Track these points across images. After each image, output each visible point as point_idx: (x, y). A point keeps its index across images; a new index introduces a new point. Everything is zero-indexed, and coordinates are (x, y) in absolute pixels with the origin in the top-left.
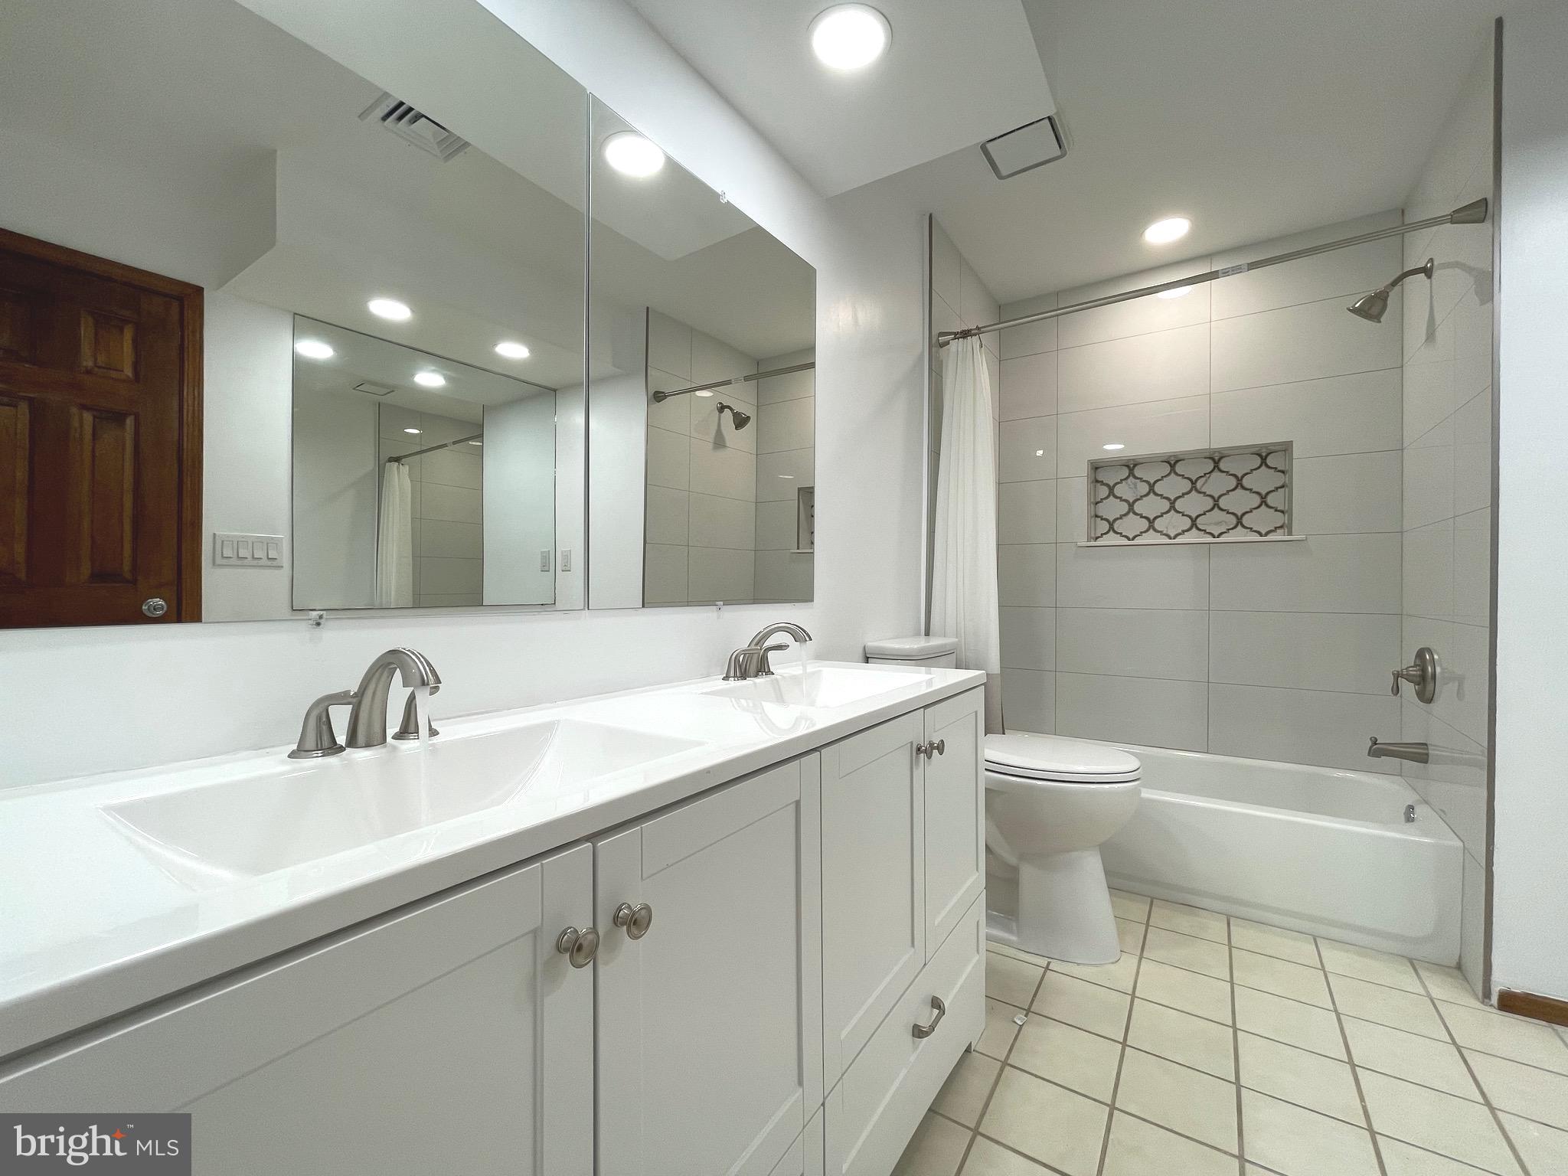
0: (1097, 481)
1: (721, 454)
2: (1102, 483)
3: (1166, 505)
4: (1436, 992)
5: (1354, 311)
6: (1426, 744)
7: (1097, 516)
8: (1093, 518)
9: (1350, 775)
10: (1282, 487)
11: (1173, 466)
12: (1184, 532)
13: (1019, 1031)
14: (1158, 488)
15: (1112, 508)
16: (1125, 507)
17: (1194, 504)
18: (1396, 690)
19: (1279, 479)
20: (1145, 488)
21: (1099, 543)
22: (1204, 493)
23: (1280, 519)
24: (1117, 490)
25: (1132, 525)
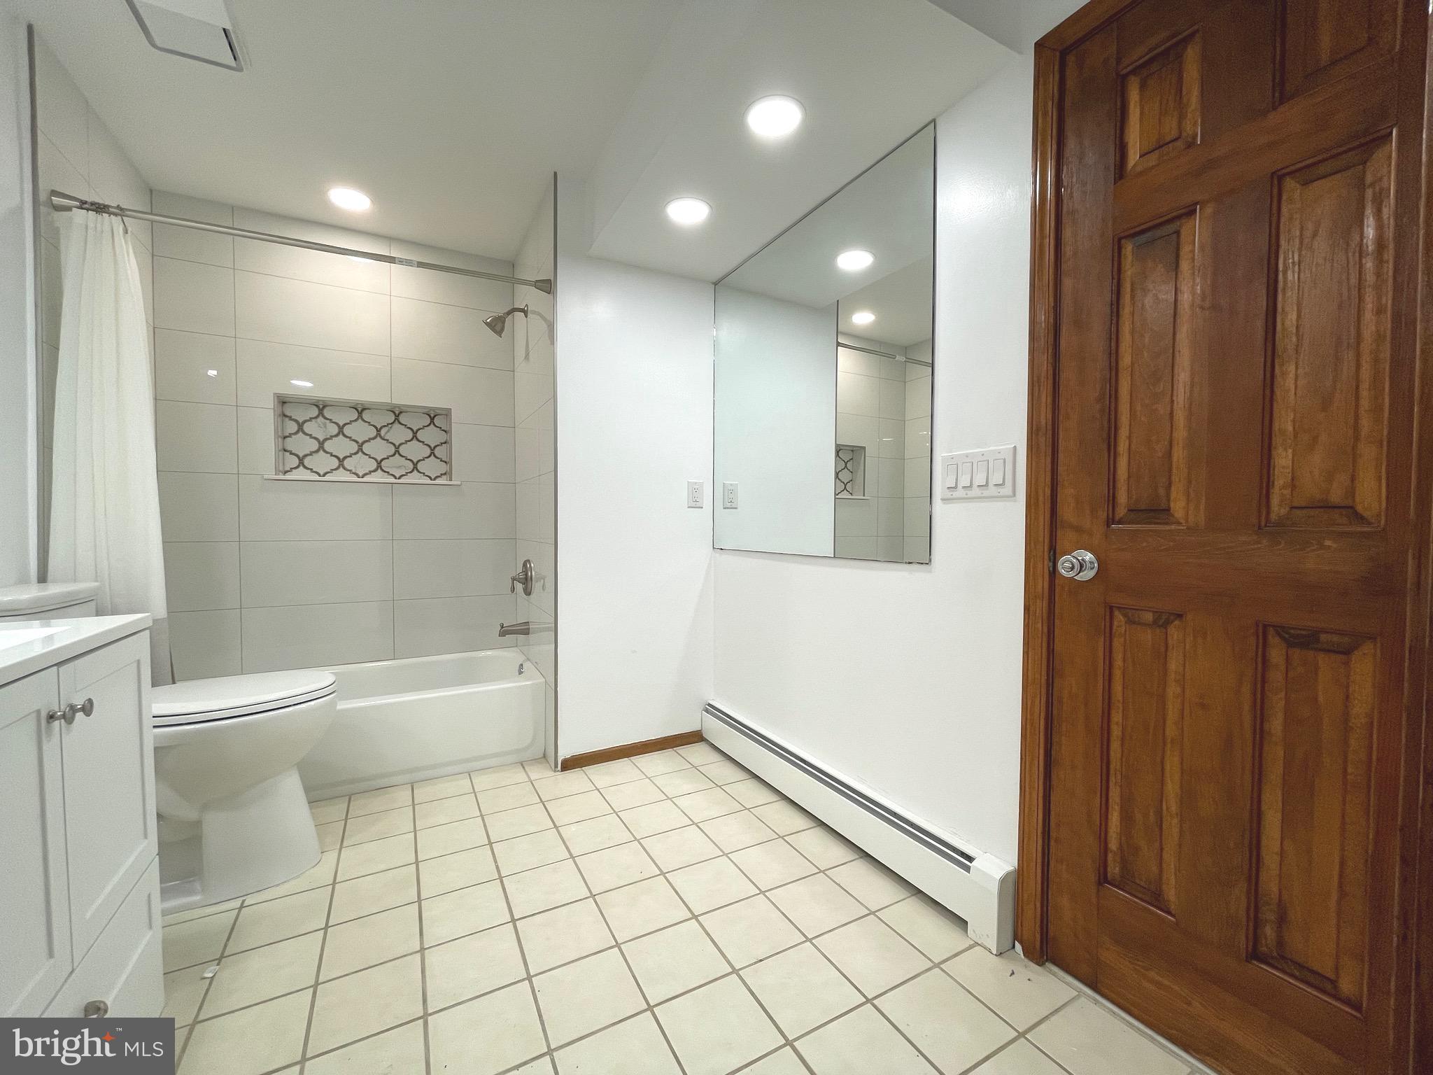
0: (285, 416)
2: (291, 418)
3: (355, 447)
4: (533, 777)
5: (487, 324)
6: (528, 622)
7: (285, 450)
8: (281, 452)
10: (445, 443)
11: (360, 413)
12: (371, 472)
14: (347, 430)
15: (302, 444)
16: (315, 446)
17: (379, 449)
18: (513, 589)
19: (443, 437)
20: (335, 430)
21: (288, 477)
22: (388, 440)
23: (443, 468)
24: (306, 427)
25: (322, 462)
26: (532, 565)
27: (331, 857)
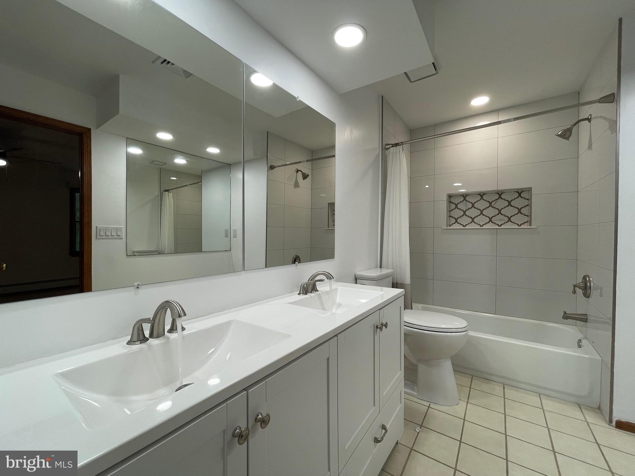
0: (451, 202)
1: (297, 189)
2: (453, 203)
3: (479, 212)
4: (589, 420)
5: (558, 135)
6: (586, 315)
7: (450, 216)
8: (449, 217)
9: (555, 325)
10: (527, 206)
11: (482, 197)
12: (486, 223)
13: (418, 435)
14: (476, 205)
15: (457, 213)
16: (462, 213)
17: (491, 212)
18: (574, 292)
19: (526, 202)
20: (470, 205)
21: (451, 228)
22: (495, 208)
23: (526, 219)
24: (459, 206)
25: (465, 220)
26: (591, 279)
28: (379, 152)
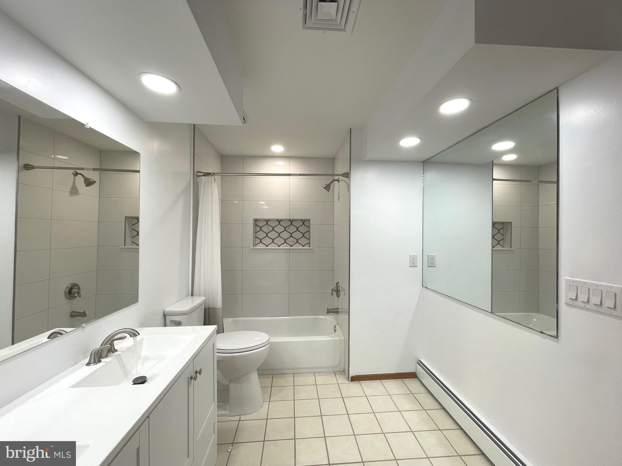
0: (256, 225)
1: (75, 198)
2: (258, 226)
3: (277, 235)
5: (324, 187)
6: (338, 308)
7: (256, 237)
8: (255, 238)
9: (323, 317)
10: (308, 231)
11: (279, 222)
12: (283, 244)
14: (275, 229)
15: (261, 235)
16: (265, 235)
17: (285, 235)
18: (332, 294)
19: (307, 229)
20: (271, 229)
21: (257, 248)
22: (288, 232)
23: (307, 241)
24: (263, 229)
25: (267, 241)
26: (340, 285)
27: (266, 404)
28: (191, 178)
